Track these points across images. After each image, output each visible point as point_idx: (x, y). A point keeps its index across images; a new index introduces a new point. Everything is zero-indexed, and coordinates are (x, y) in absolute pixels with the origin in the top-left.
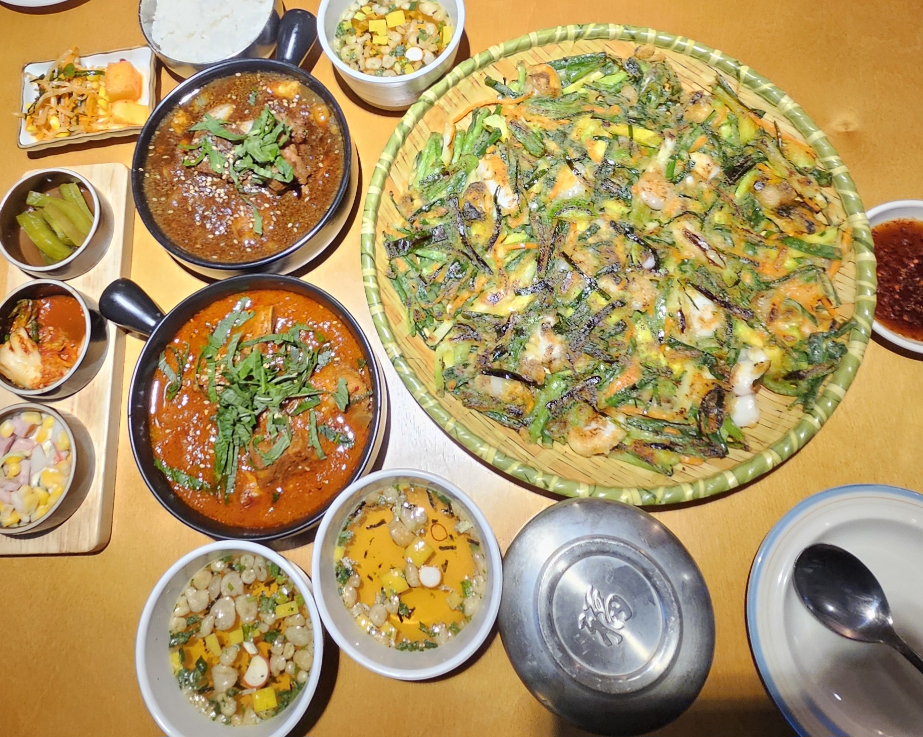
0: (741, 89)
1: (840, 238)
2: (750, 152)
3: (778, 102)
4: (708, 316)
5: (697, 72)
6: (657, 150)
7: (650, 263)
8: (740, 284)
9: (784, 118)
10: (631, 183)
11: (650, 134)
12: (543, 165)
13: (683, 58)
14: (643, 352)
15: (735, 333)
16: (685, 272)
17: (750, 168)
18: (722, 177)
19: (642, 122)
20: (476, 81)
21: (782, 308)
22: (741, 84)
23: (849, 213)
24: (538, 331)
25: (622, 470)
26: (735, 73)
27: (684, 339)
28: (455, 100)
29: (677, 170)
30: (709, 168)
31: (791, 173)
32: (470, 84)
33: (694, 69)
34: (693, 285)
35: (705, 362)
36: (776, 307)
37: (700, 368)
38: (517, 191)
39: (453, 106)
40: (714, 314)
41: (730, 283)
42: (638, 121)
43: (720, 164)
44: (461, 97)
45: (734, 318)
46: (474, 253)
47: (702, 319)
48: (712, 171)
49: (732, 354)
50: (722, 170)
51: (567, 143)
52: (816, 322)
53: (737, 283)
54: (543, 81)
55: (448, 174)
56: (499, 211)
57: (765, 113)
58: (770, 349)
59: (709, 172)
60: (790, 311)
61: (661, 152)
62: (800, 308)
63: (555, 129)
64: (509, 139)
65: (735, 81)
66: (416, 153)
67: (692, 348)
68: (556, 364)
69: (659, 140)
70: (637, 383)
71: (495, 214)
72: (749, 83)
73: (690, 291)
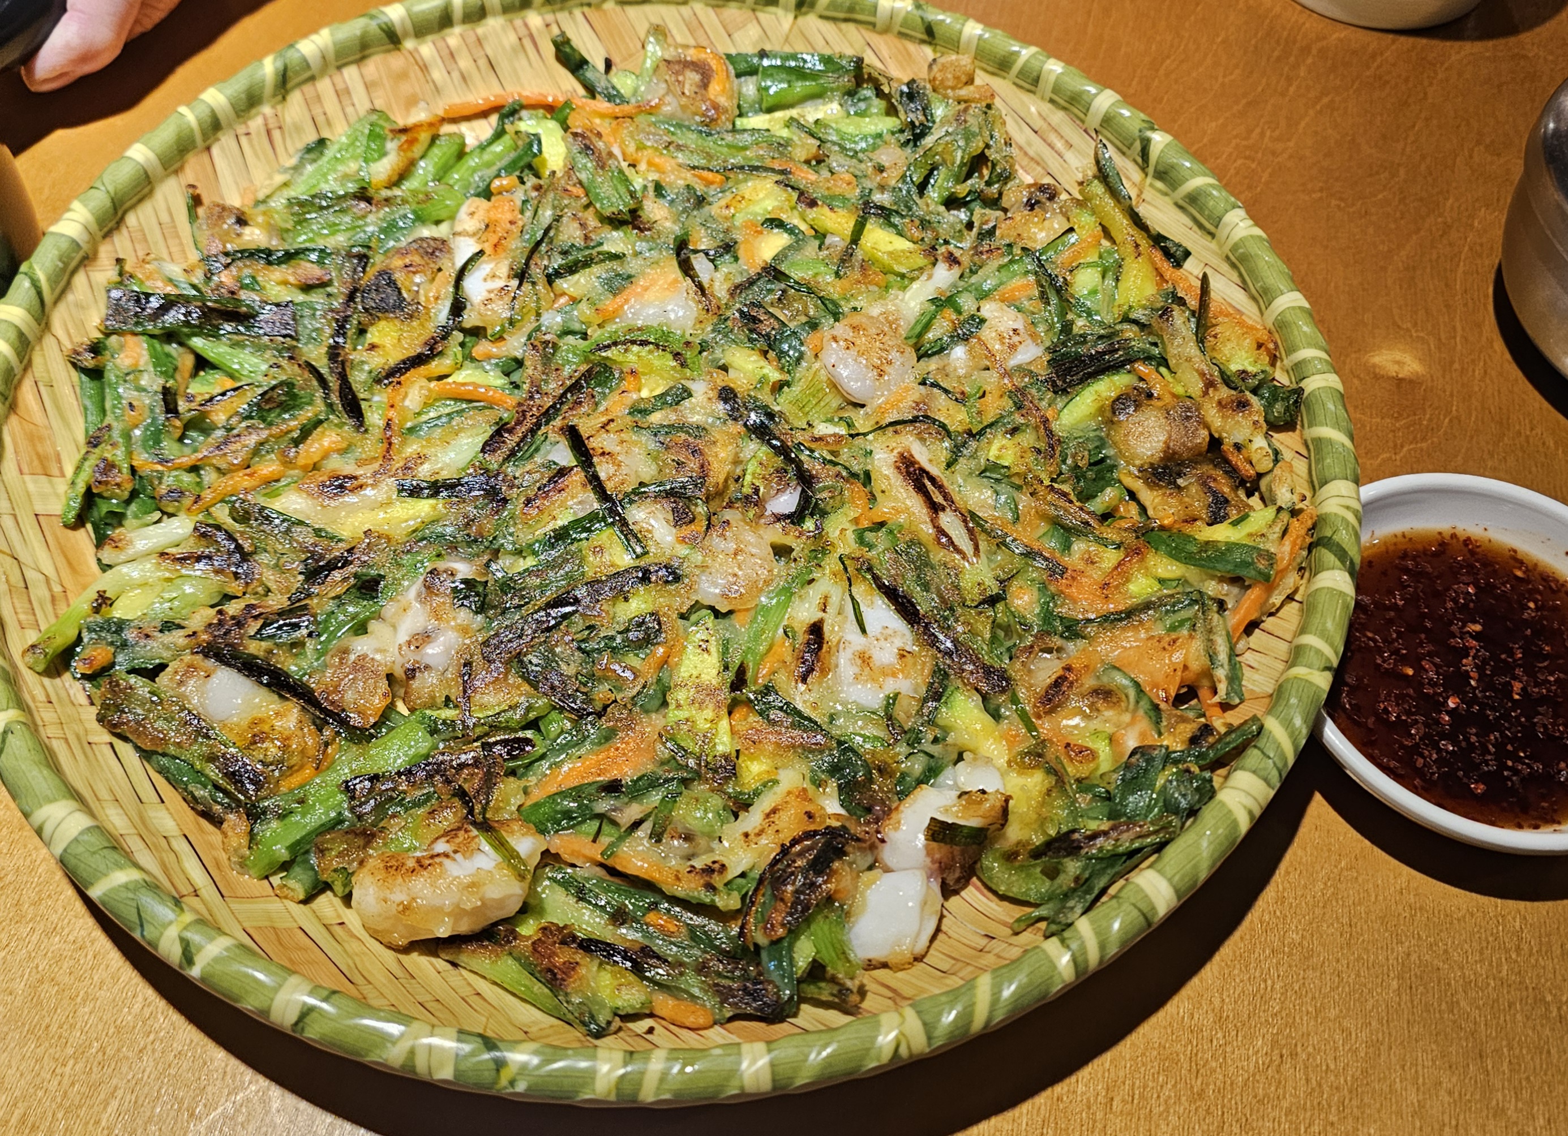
0: (1148, 194)
1: (1278, 529)
2: (1129, 335)
3: (1217, 222)
4: (885, 655)
5: (1059, 145)
6: (905, 279)
7: (787, 501)
8: (1000, 606)
9: (1225, 267)
10: (813, 325)
11: (903, 244)
12: (616, 241)
13: (1034, 107)
14: (679, 706)
15: (945, 715)
16: (871, 547)
17: (1115, 367)
18: (1043, 371)
19: (896, 220)
20: (531, 36)
21: (1089, 682)
22: (1149, 180)
23: (1317, 483)
24: (412, 589)
25: (474, 1000)
26: (1138, 145)
27: (802, 697)
28: (464, 63)
29: (939, 330)
30: (1016, 339)
31: (1210, 384)
32: (513, 38)
33: (1053, 138)
34: (876, 578)
35: (835, 770)
36: (1072, 677)
37: (818, 784)
38: (522, 275)
39: (456, 75)
40: (902, 655)
41: (973, 595)
42: (885, 214)
43: (1048, 344)
44: (483, 62)
45: (955, 682)
46: (343, 377)
47: (864, 659)
48: (1020, 348)
49: (917, 766)
50: (1048, 357)
51: (699, 215)
52: (1158, 723)
53: (993, 601)
54: (692, 77)
55: (369, 200)
56: (458, 307)
57: (1187, 254)
58: (1020, 774)
59: (1013, 347)
60: (1105, 694)
61: (915, 285)
62: (1132, 693)
63: (681, 183)
64: (559, 174)
65: (1136, 174)
66: (311, 138)
67: (816, 727)
68: (425, 684)
69: (921, 261)
70: (627, 780)
71: (442, 313)
72: (1165, 175)
73: (862, 590)
